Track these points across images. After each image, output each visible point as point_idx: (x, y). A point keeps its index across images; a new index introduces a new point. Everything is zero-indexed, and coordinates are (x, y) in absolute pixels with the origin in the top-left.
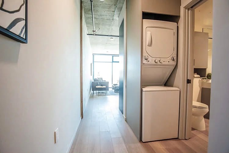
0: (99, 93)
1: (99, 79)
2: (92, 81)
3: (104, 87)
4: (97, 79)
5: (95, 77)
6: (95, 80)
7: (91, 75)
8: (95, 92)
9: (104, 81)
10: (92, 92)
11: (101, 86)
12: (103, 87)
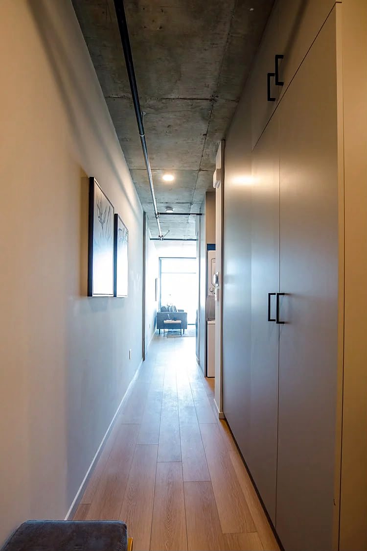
0: (169, 332)
1: (170, 308)
2: (157, 311)
3: (179, 322)
4: (167, 307)
5: (163, 305)
6: (163, 309)
7: (156, 300)
8: (162, 330)
9: (179, 311)
10: (157, 330)
11: (173, 321)
12: (177, 321)
